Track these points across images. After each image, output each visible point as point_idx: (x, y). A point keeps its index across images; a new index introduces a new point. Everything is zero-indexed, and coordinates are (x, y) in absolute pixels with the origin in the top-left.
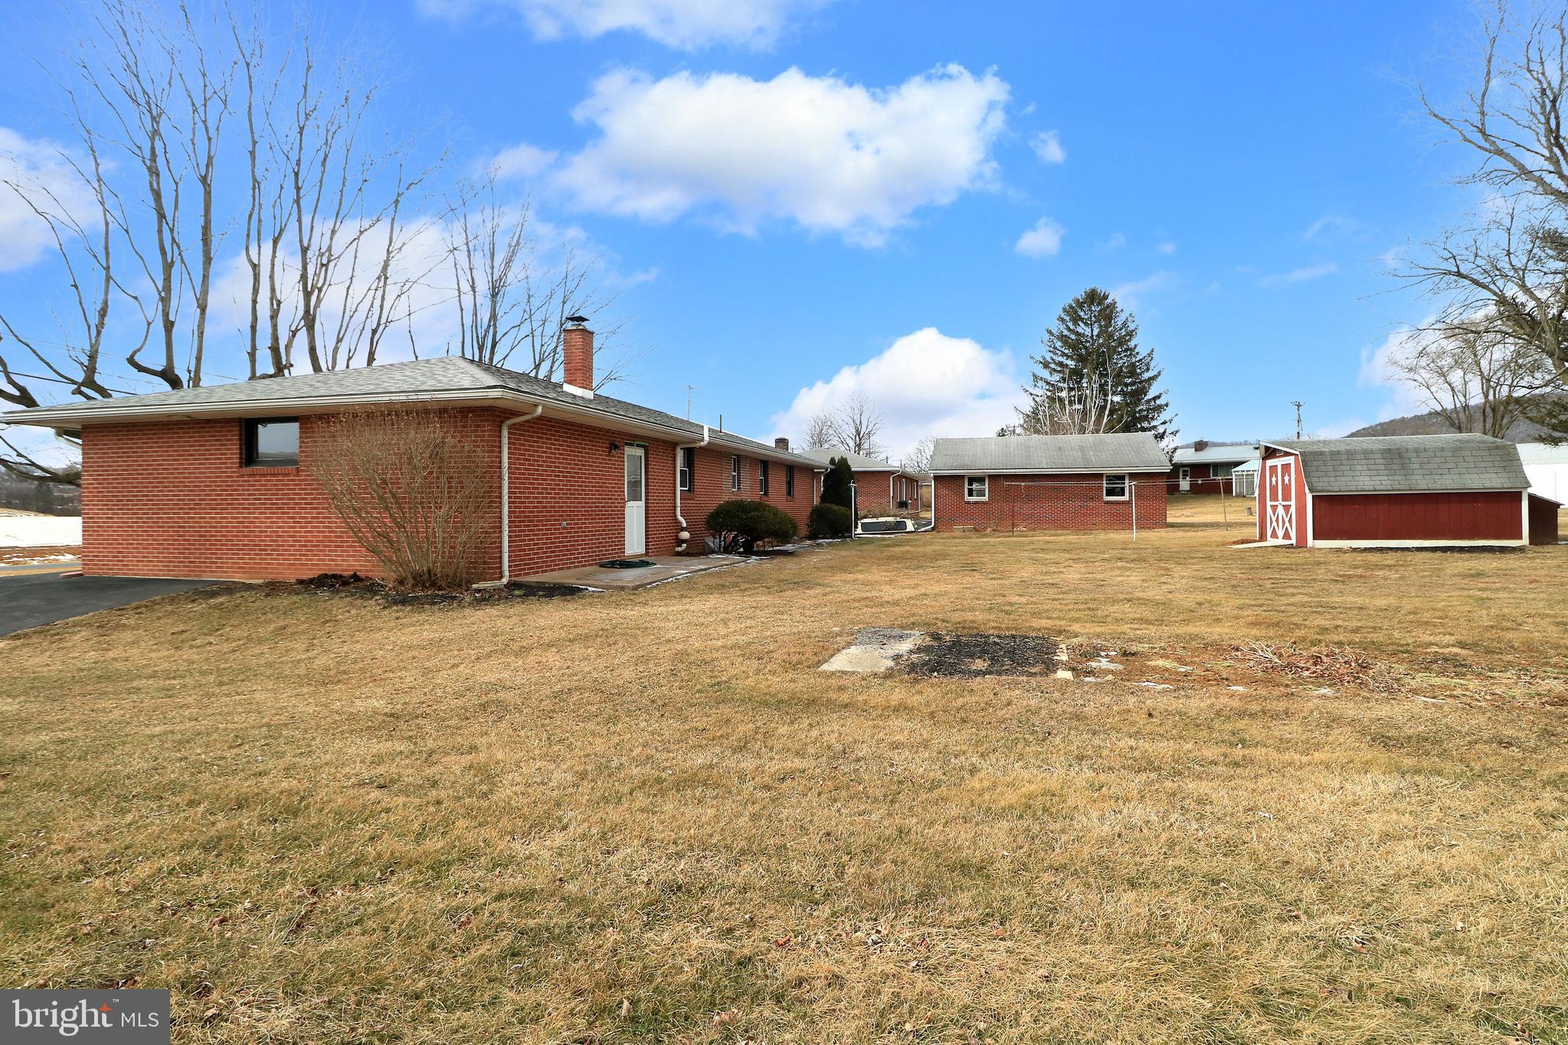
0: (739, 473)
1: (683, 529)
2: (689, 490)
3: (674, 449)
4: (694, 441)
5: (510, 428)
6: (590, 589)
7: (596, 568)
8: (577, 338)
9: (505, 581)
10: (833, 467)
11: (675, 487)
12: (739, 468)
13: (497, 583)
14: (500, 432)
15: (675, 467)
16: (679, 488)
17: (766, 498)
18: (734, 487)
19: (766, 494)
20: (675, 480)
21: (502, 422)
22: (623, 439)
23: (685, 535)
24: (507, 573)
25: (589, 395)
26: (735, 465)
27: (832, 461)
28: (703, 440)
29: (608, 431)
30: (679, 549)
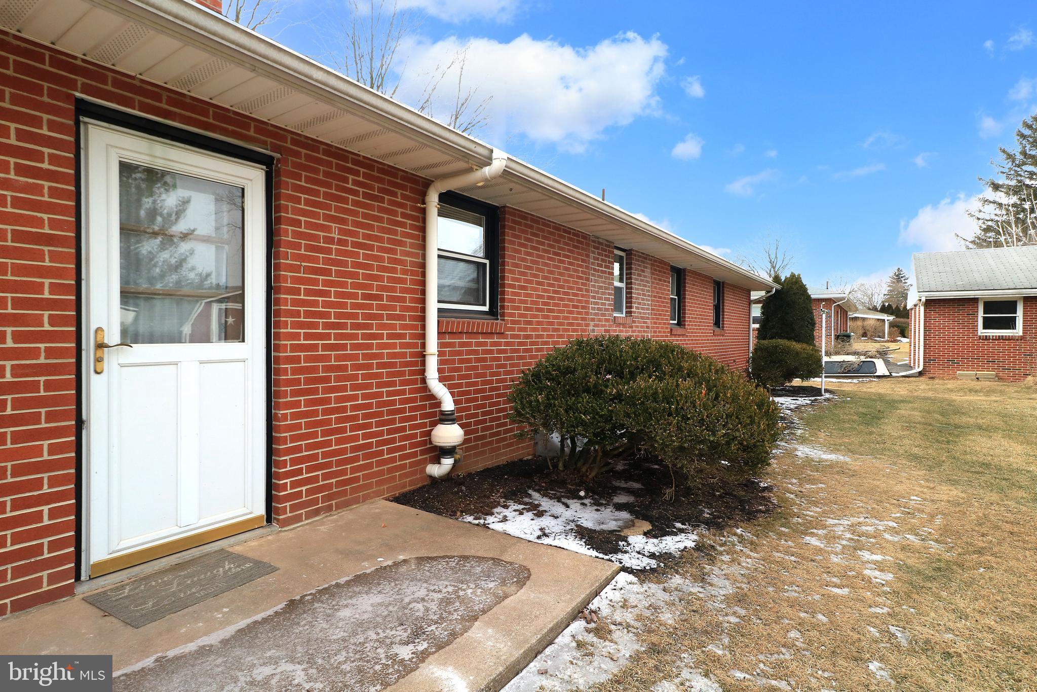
0: (629, 284)
1: (446, 417)
2: (491, 312)
10: (778, 287)
11: (423, 300)
12: (629, 274)
16: (434, 304)
17: (679, 331)
18: (618, 308)
19: (680, 323)
23: (450, 433)
26: (621, 268)
30: (434, 471)
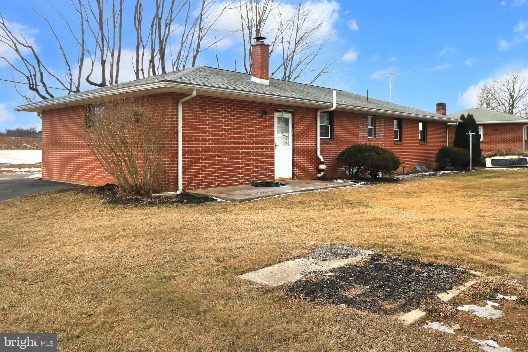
0: (375, 127)
1: (322, 163)
2: (331, 138)
3: (316, 113)
4: (327, 107)
5: (183, 104)
6: (219, 200)
7: (250, 186)
8: (258, 49)
9: (179, 192)
10: (461, 121)
11: (316, 136)
12: (375, 123)
13: (172, 193)
14: (177, 106)
15: (316, 124)
16: (319, 137)
18: (370, 135)
19: (401, 140)
20: (316, 132)
21: (178, 101)
22: (273, 108)
23: (323, 167)
24: (180, 187)
25: (266, 82)
26: (372, 122)
27: (462, 117)
28: (332, 106)
29: (260, 103)
30: (319, 175)
